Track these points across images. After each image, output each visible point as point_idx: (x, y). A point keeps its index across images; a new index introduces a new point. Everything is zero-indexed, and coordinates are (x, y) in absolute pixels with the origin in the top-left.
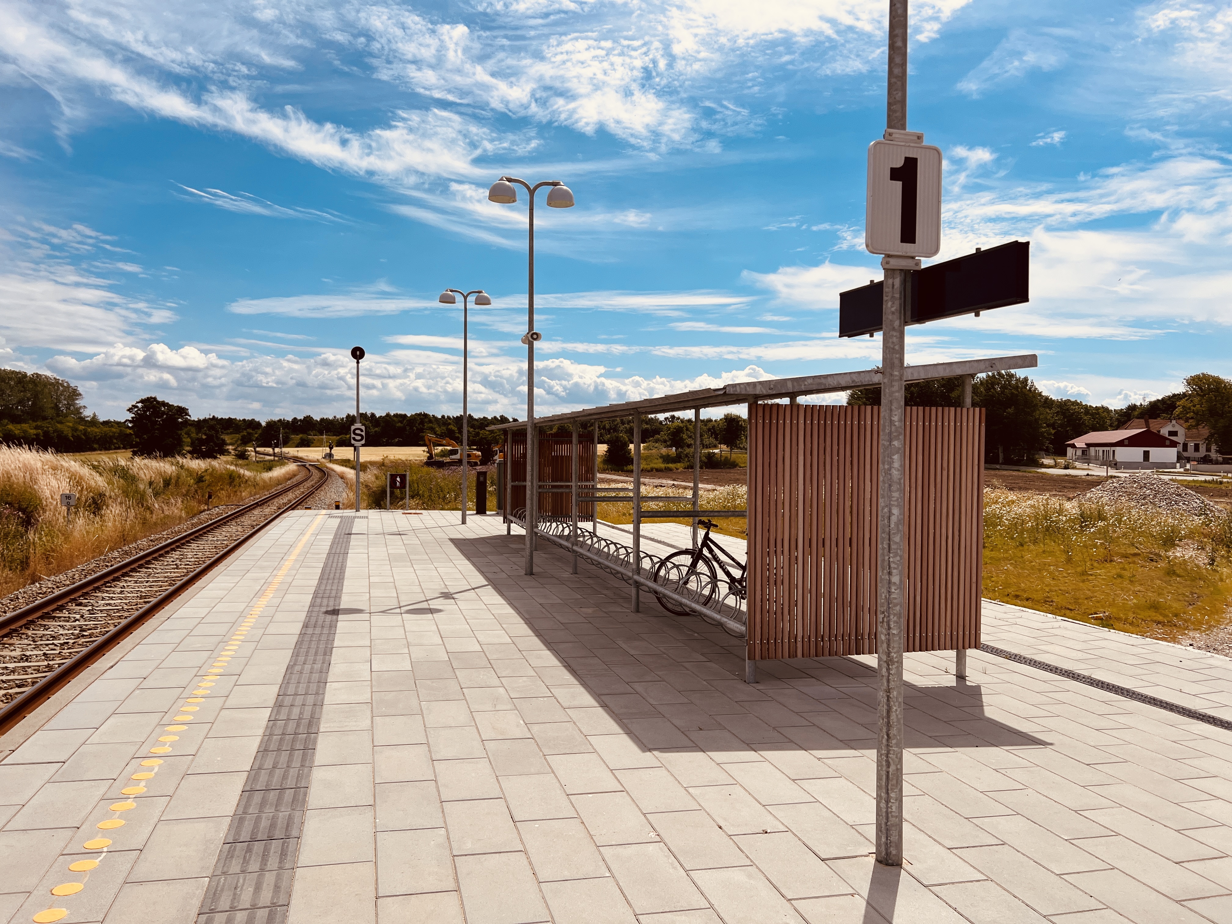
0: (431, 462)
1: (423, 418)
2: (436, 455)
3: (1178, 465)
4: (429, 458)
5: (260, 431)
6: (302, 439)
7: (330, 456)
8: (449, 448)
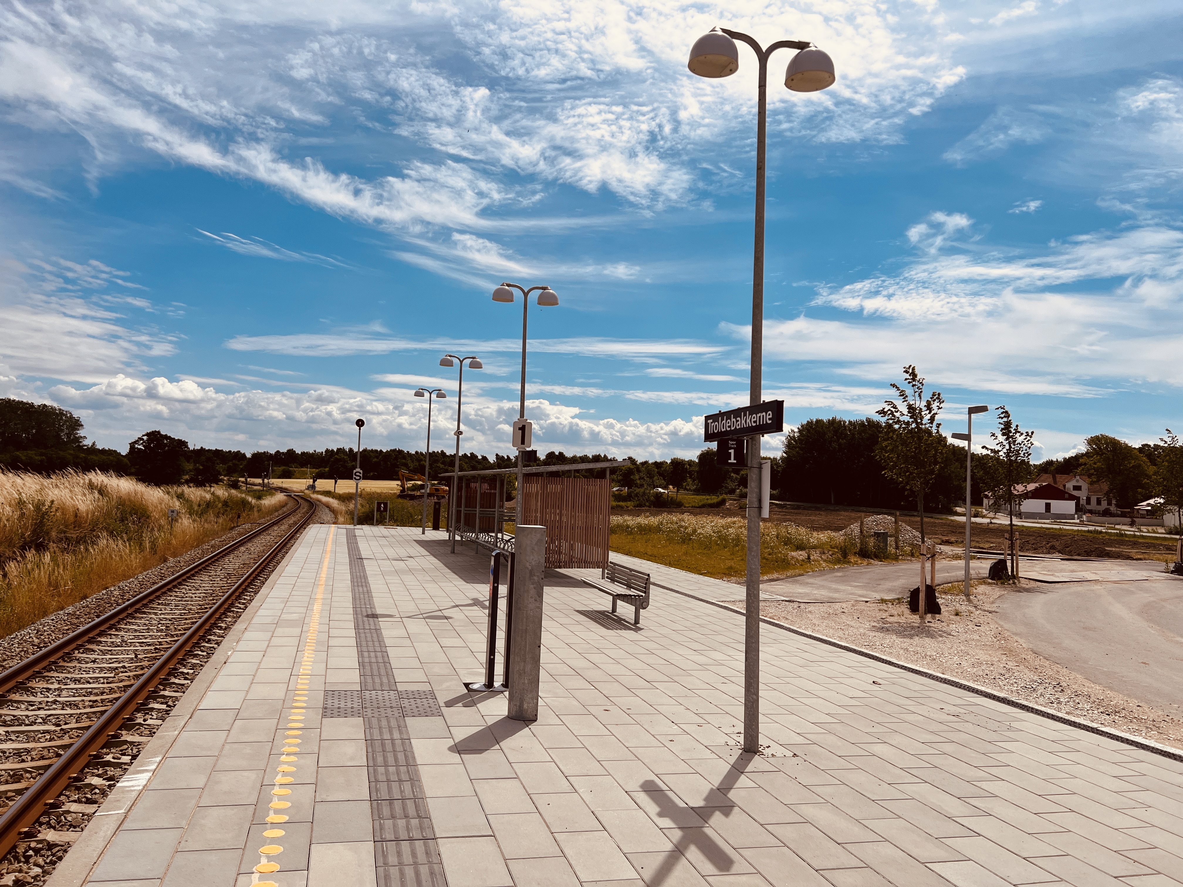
0: (403, 495)
1: (397, 455)
2: (408, 488)
3: (1076, 516)
4: (402, 491)
5: (245, 463)
6: (284, 471)
7: (312, 487)
8: (419, 483)
